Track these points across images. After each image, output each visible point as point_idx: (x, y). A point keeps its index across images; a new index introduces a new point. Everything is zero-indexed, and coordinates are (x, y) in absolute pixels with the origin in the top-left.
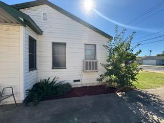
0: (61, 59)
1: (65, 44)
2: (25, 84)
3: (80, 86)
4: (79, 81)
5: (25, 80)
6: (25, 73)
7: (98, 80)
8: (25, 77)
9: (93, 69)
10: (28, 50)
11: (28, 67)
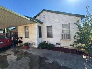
0: (50, 33)
1: (52, 26)
2: (38, 42)
3: (60, 47)
4: (59, 44)
5: (38, 41)
6: (37, 38)
7: (71, 45)
8: (38, 40)
9: (67, 38)
10: (38, 31)
11: (38, 37)
